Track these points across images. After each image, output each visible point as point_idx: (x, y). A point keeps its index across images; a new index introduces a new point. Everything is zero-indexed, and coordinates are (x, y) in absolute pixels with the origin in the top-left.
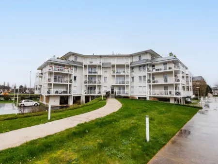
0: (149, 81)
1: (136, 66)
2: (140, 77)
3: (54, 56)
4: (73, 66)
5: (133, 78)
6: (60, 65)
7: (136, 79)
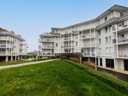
0: (115, 41)
1: (102, 28)
2: (107, 38)
3: (45, 32)
4: (55, 37)
5: (100, 40)
6: (48, 37)
7: (103, 40)
